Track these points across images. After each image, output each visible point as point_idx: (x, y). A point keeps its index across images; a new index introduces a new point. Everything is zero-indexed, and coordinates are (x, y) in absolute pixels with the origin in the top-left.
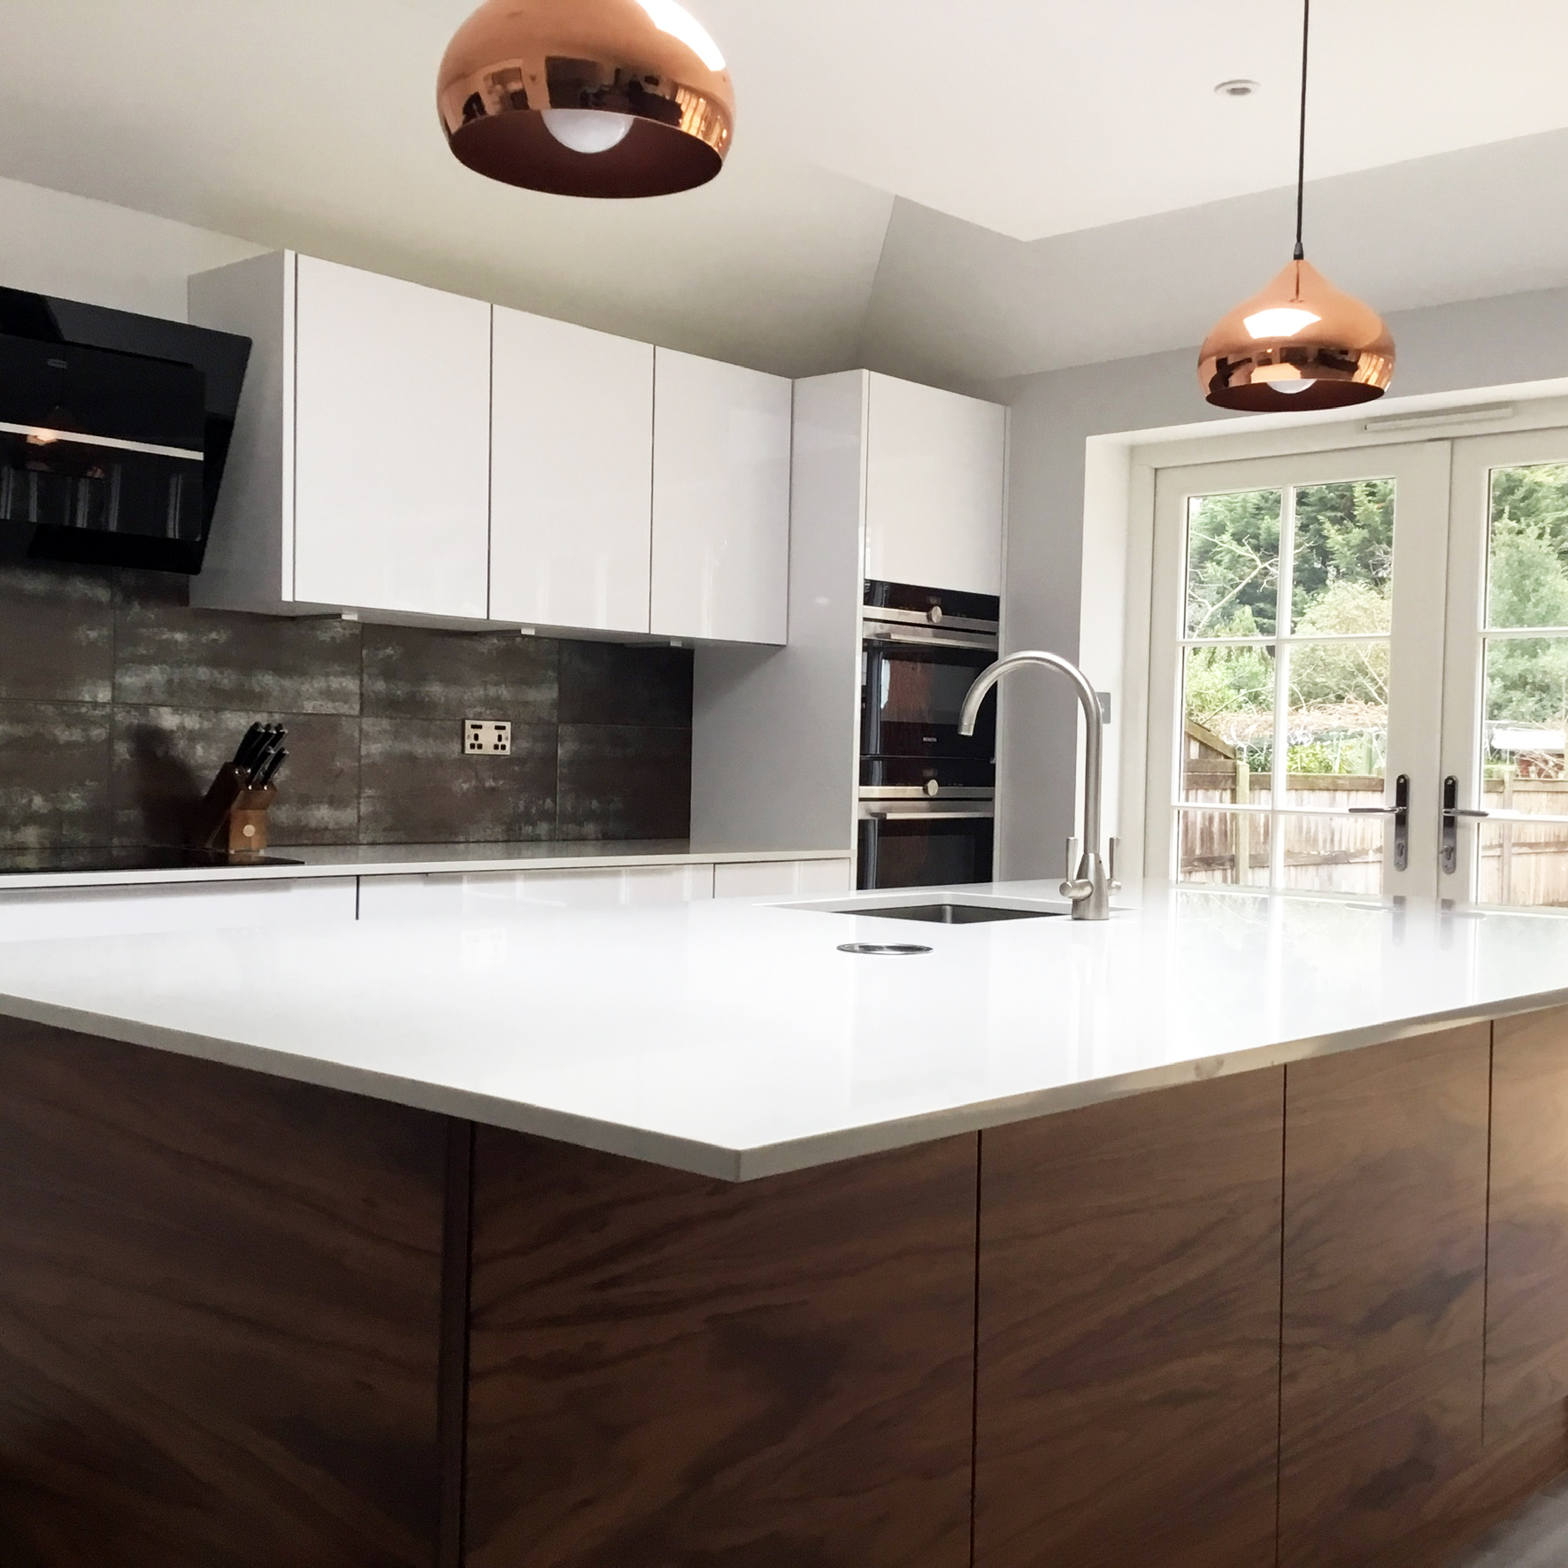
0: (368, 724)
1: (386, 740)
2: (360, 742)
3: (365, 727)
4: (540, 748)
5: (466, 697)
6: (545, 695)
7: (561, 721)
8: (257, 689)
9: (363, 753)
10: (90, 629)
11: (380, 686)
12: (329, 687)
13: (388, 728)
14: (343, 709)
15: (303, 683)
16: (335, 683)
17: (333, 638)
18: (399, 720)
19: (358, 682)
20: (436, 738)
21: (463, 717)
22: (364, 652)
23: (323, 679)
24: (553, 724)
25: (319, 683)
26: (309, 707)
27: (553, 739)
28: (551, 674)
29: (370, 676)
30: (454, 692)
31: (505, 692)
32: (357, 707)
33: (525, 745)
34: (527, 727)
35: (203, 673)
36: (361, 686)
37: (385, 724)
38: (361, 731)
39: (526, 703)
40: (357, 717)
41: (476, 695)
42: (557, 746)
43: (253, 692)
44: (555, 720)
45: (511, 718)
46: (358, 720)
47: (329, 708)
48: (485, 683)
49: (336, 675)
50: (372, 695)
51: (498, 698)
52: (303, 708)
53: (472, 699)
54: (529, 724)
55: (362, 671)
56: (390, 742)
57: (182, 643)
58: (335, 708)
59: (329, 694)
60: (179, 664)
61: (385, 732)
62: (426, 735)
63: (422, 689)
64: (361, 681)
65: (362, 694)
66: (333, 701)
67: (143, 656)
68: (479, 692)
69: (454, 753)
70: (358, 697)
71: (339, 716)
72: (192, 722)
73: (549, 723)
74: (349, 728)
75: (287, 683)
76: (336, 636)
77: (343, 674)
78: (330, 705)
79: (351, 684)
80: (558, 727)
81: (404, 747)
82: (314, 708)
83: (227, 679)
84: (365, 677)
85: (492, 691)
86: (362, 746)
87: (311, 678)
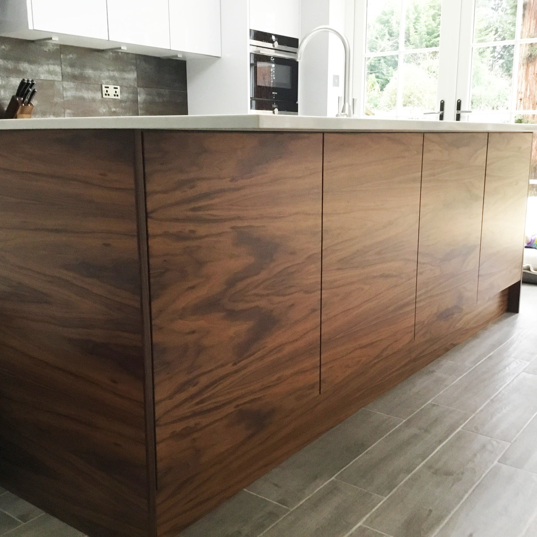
0: (66, 84)
1: (73, 91)
2: (63, 92)
3: (64, 86)
4: (131, 96)
5: (102, 75)
6: (132, 76)
7: (138, 86)
8: (22, 69)
9: (65, 95)
11: (69, 70)
12: (49, 69)
13: (73, 86)
14: (56, 78)
15: (39, 67)
16: (52, 67)
17: (49, 50)
18: (77, 83)
19: (60, 68)
20: (92, 90)
21: (101, 83)
22: (62, 56)
23: (47, 66)
24: (135, 88)
25: (45, 67)
26: (43, 77)
27: (136, 93)
28: (133, 67)
29: (64, 65)
30: (97, 73)
31: (116, 74)
32: (61, 77)
33: (126, 95)
34: (126, 88)
36: (62, 70)
37: (72, 84)
38: (63, 87)
39: (124, 79)
40: (61, 81)
41: (106, 75)
42: (138, 96)
43: (20, 70)
44: (136, 86)
45: (120, 84)
46: (61, 83)
47: (50, 78)
48: (109, 70)
49: (52, 64)
50: (66, 73)
51: (114, 76)
52: (40, 77)
53: (104, 76)
54: (127, 87)
55: (61, 63)
56: (74, 92)
58: (52, 78)
59: (50, 72)
61: (72, 88)
62: (88, 89)
63: (85, 71)
64: (61, 67)
65: (62, 73)
66: (52, 75)
68: (106, 74)
69: (99, 97)
70: (60, 74)
71: (54, 81)
73: (134, 88)
74: (59, 86)
75: (33, 67)
76: (50, 49)
77: (54, 64)
78: (50, 76)
79: (58, 69)
80: (137, 89)
81: (79, 94)
82: (44, 77)
83: (10, 65)
84: (63, 66)
85: (112, 74)
86: (64, 93)
87: (43, 66)
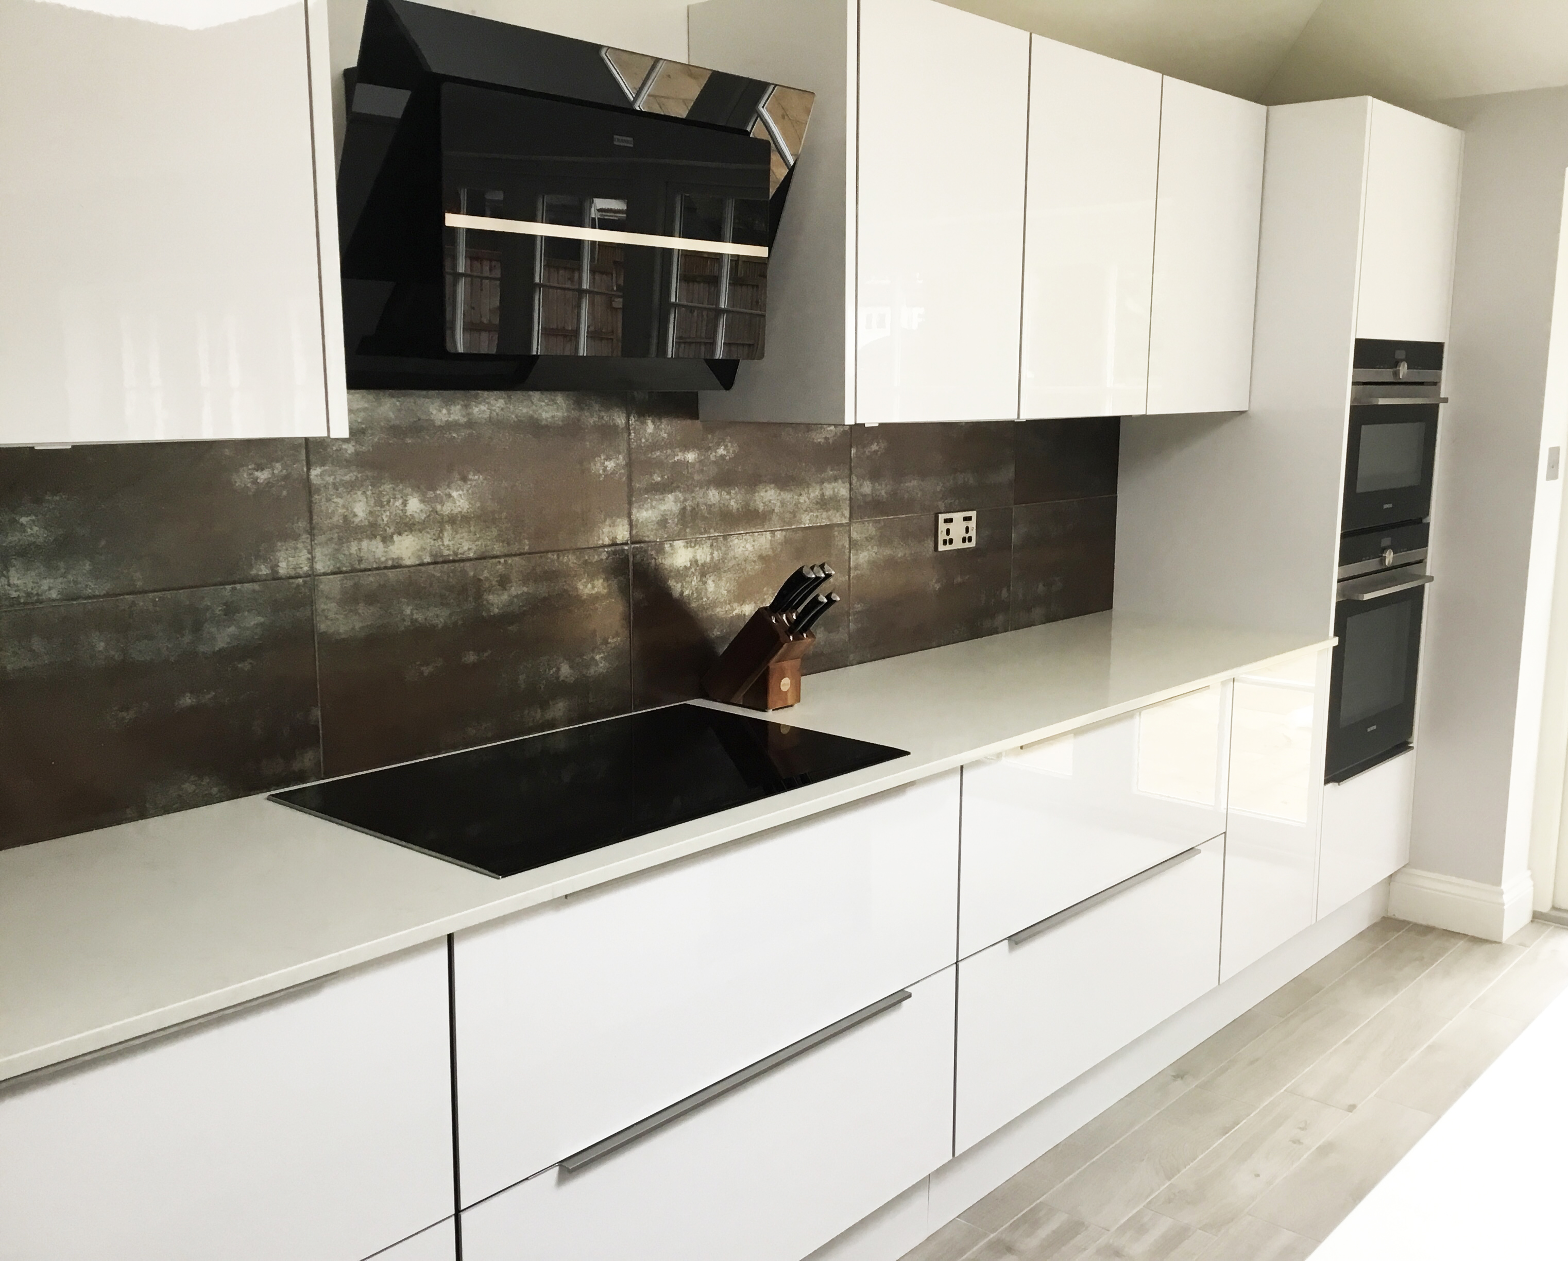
0: (857, 531)
1: (872, 547)
2: (850, 552)
3: (855, 535)
4: (997, 534)
5: (937, 489)
6: (1005, 476)
7: (1015, 502)
8: (761, 507)
9: (852, 565)
10: (608, 458)
11: (867, 488)
12: (823, 495)
13: (874, 533)
14: (835, 518)
15: (801, 495)
16: (829, 489)
17: (826, 439)
18: (882, 524)
19: (848, 485)
20: (914, 539)
21: (936, 510)
22: (853, 451)
23: (818, 487)
24: (1009, 507)
25: (815, 492)
26: (806, 521)
27: (1008, 524)
29: (857, 477)
30: (928, 486)
31: (971, 479)
32: (847, 513)
33: (987, 534)
34: (988, 513)
35: (713, 496)
36: (851, 489)
37: (872, 528)
38: (850, 540)
39: (989, 488)
40: (847, 525)
41: (945, 485)
42: (1012, 529)
43: (756, 511)
44: (1010, 502)
45: (976, 506)
46: (848, 528)
47: (823, 519)
49: (829, 481)
50: (860, 497)
51: (965, 486)
52: (801, 523)
53: (942, 489)
54: (990, 510)
55: (851, 474)
56: (876, 549)
57: (693, 465)
58: (829, 518)
59: (823, 503)
60: (690, 489)
61: (872, 538)
62: (905, 538)
63: (903, 486)
64: (851, 484)
65: (851, 499)
66: (827, 511)
67: (657, 483)
68: (949, 482)
69: (928, 551)
70: (848, 502)
71: (832, 526)
72: (703, 554)
73: (1006, 507)
74: (840, 539)
75: (787, 496)
76: (828, 436)
77: (835, 479)
78: (825, 515)
79: (843, 490)
80: (1012, 509)
81: (887, 553)
82: (810, 521)
83: (733, 500)
84: (854, 480)
85: (960, 479)
86: (851, 557)
87: (808, 487)
